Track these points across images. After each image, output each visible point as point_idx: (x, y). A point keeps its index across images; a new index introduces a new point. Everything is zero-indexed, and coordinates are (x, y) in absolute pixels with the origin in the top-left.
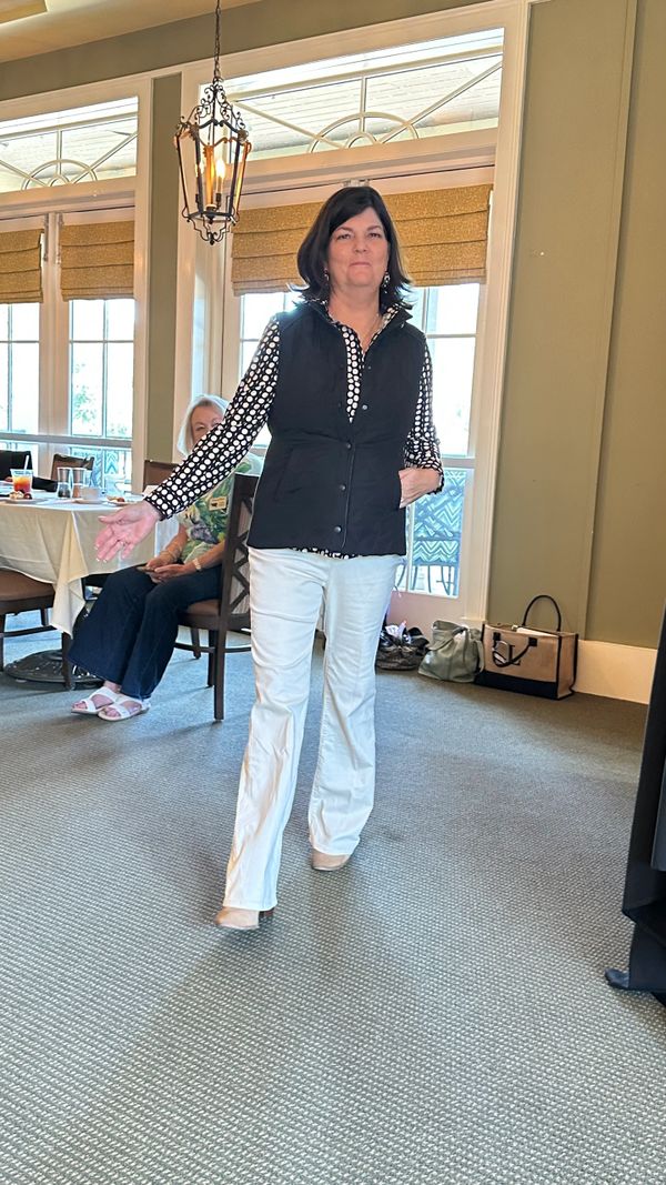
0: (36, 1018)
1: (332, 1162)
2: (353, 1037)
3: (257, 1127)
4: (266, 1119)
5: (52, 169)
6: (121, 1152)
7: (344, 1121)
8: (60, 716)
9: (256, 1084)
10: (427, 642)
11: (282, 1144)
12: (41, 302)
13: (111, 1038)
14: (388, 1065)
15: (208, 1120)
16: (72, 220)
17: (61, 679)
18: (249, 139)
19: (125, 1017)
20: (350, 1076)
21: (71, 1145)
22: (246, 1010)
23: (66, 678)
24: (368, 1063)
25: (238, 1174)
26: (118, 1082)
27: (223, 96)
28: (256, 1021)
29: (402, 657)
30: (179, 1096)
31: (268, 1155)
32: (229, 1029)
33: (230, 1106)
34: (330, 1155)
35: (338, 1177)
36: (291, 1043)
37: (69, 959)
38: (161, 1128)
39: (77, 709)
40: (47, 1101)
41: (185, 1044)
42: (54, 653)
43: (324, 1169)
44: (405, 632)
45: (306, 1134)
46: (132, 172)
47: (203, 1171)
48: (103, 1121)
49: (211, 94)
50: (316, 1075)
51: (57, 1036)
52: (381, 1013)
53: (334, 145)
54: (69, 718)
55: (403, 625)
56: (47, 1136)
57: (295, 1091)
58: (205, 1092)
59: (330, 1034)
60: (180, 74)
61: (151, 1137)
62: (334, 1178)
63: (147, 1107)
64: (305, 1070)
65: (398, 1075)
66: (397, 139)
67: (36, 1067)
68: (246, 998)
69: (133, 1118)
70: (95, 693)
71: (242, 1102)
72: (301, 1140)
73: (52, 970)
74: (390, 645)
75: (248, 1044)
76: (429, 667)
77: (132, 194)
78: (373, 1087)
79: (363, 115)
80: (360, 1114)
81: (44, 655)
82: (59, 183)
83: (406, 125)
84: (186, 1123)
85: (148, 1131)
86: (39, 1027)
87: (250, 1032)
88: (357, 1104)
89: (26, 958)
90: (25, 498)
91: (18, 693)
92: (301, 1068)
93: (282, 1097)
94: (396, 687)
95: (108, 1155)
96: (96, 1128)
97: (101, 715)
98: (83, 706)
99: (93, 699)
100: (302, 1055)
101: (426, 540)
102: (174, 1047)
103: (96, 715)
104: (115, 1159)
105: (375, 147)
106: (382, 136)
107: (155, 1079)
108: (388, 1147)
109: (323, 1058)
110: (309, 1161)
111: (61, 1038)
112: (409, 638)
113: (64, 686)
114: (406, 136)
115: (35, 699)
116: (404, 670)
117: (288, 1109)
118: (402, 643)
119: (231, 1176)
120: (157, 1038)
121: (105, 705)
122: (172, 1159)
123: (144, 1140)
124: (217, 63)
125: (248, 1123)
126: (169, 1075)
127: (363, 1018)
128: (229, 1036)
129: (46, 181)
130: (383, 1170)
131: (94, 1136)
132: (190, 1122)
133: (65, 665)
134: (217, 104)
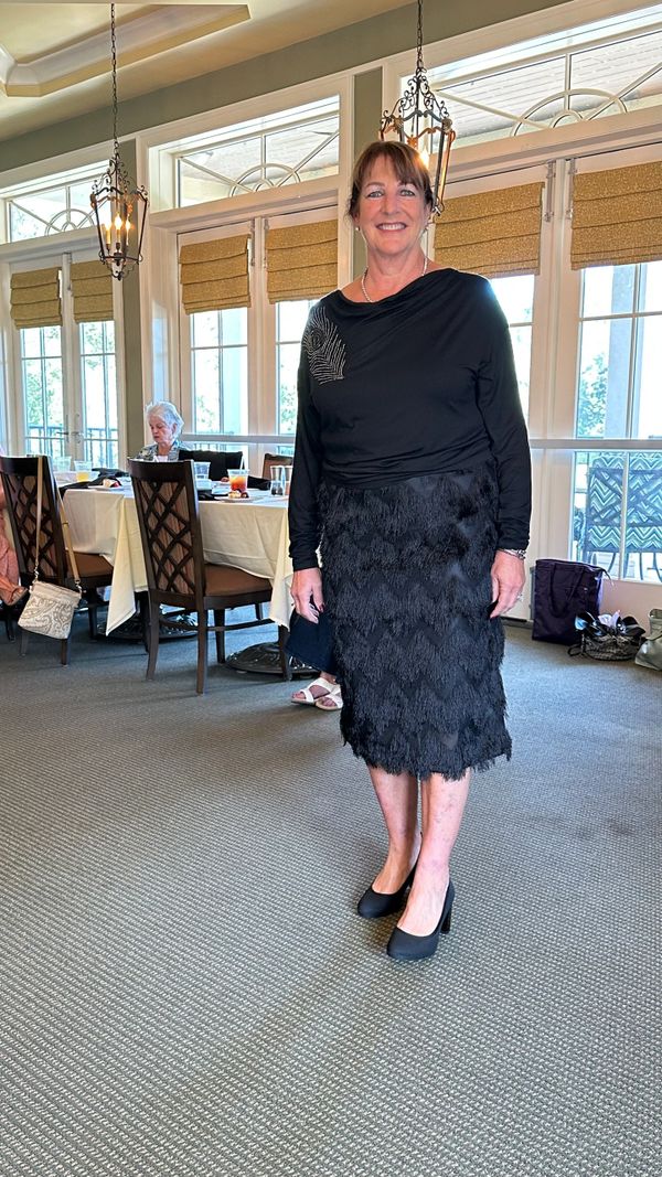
0: (280, 995)
1: (580, 1153)
2: (593, 1030)
3: (502, 1114)
4: (510, 1106)
5: (257, 174)
6: (370, 1130)
7: (590, 1112)
8: (280, 705)
9: (498, 1071)
10: (643, 632)
11: (528, 1132)
12: (249, 307)
13: (352, 1018)
14: (632, 1059)
15: (453, 1105)
16: (277, 223)
17: (278, 670)
18: (453, 127)
19: (364, 998)
20: (595, 1068)
21: (322, 1121)
22: (483, 998)
23: (284, 669)
24: (611, 1056)
25: (487, 1159)
26: (362, 1062)
27: (427, 86)
28: (494, 1009)
29: (617, 646)
30: (422, 1079)
31: (515, 1142)
32: (467, 1015)
33: (474, 1091)
34: (578, 1146)
35: (587, 1168)
36: (530, 1033)
37: (307, 939)
38: (407, 1109)
39: (296, 699)
40: (296, 1077)
41: (424, 1028)
42: (271, 646)
43: (573, 1159)
44: (619, 621)
45: (552, 1123)
46: (334, 171)
47: (451, 1154)
48: (351, 1099)
49: (414, 85)
50: (558, 1065)
51: (301, 1014)
52: (621, 1007)
53: (538, 126)
54: (289, 708)
55: (617, 615)
56: (298, 1111)
57: (538, 1080)
58: (448, 1077)
59: (570, 1026)
60: (381, 68)
61: (397, 1118)
62: (584, 1169)
63: (392, 1088)
64: (548, 1060)
65: (643, 1070)
66: (605, 113)
67: (283, 1043)
68: (482, 985)
69: (379, 1098)
70: (312, 684)
71: (485, 1089)
72: (547, 1129)
73: (292, 949)
74: (604, 635)
75: (487, 1031)
76: (646, 657)
77: (335, 193)
78: (617, 1080)
79: (569, 93)
80: (607, 1107)
81: (262, 647)
82: (264, 187)
83: (613, 100)
84: (432, 1106)
85: (395, 1112)
86: (283, 1004)
87: (489, 1020)
88: (602, 1097)
89: (267, 937)
90: (242, 497)
91: (239, 683)
92: (542, 1057)
93: (526, 1086)
94: (612, 678)
95: (357, 1133)
96: (344, 1106)
97: (318, 704)
98: (302, 696)
99: (311, 690)
100: (542, 1045)
101: (638, 526)
102: (414, 1030)
103: (314, 705)
104: (365, 1137)
105: (581, 124)
106: (588, 112)
107: (398, 1062)
108: (637, 1142)
109: (565, 1049)
110: (556, 1150)
111: (305, 1016)
112: (623, 628)
113: (281, 677)
114: (615, 110)
115: (256, 689)
116: (619, 660)
117: (532, 1098)
118: (617, 632)
119: (480, 1161)
120: (397, 1021)
121: (321, 695)
122: (420, 1140)
123: (392, 1120)
124: (419, 53)
125: (493, 1109)
126: (411, 1057)
127: (603, 1011)
128: (467, 1023)
129: (251, 187)
130: (634, 1164)
131: (343, 1114)
132: (435, 1105)
133: (282, 658)
134: (421, 95)
